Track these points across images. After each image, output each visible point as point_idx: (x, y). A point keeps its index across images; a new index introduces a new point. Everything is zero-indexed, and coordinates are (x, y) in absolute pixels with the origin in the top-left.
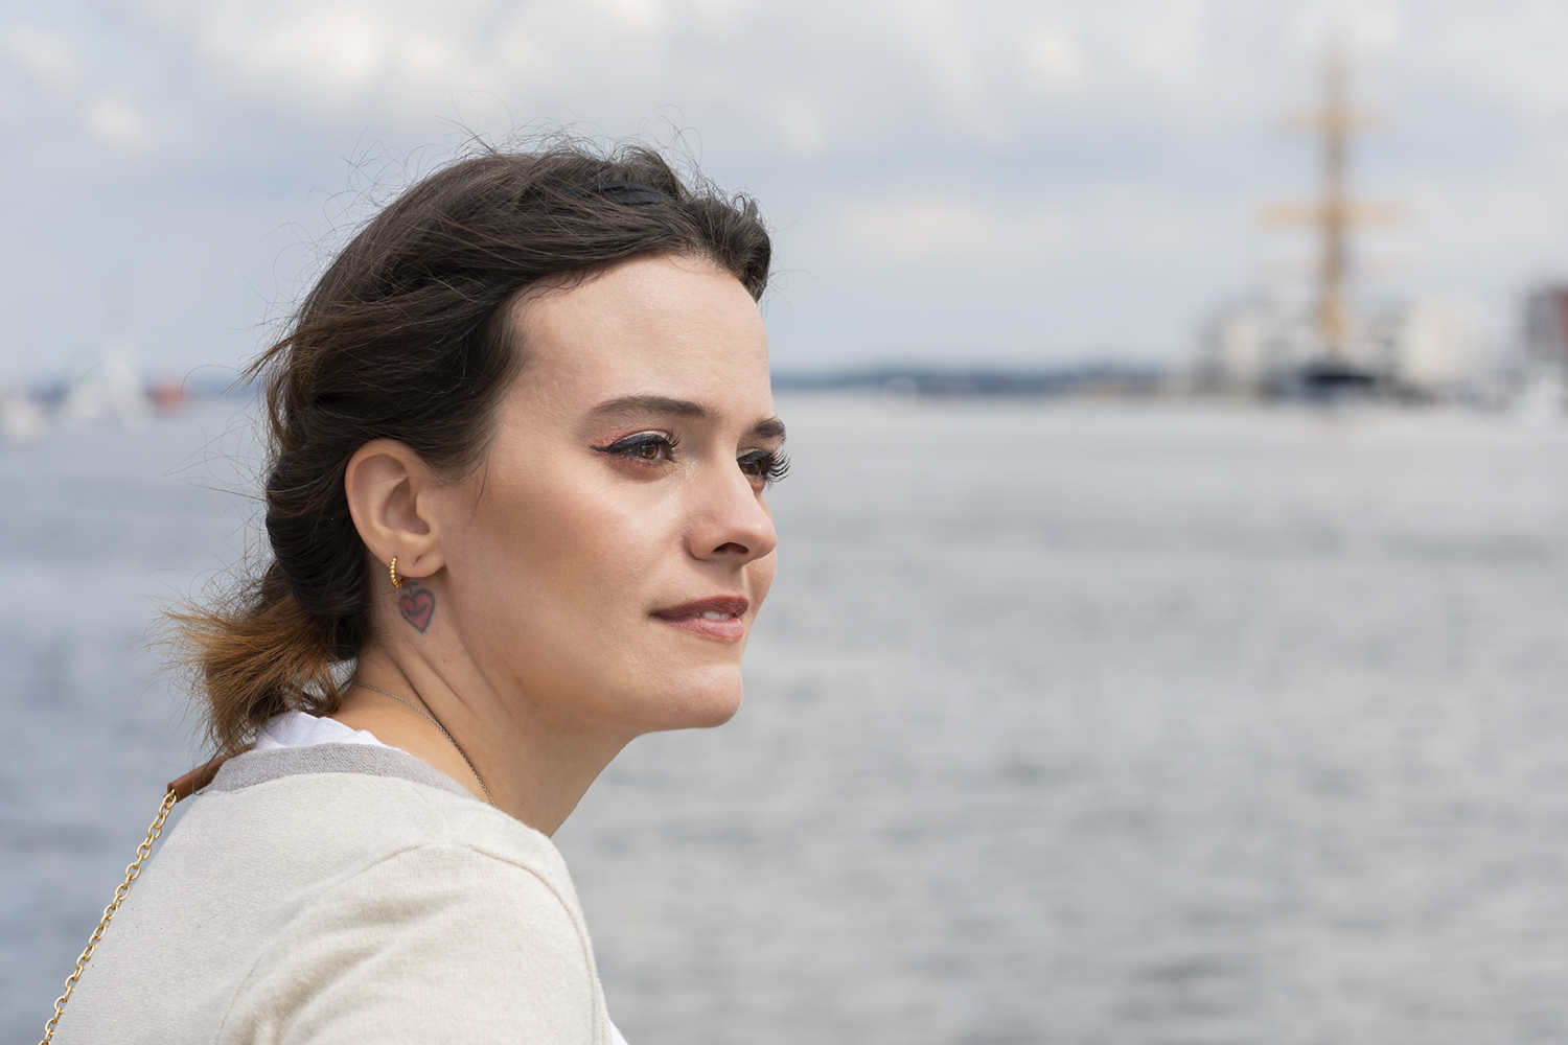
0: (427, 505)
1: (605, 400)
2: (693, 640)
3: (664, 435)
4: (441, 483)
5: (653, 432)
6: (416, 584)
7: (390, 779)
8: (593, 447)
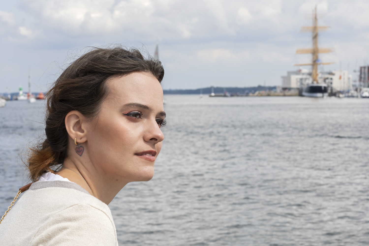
0: (84, 126)
1: (127, 103)
2: (144, 160)
3: (140, 113)
4: (88, 121)
5: (137, 112)
6: (80, 145)
7: (71, 189)
8: (123, 114)
